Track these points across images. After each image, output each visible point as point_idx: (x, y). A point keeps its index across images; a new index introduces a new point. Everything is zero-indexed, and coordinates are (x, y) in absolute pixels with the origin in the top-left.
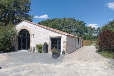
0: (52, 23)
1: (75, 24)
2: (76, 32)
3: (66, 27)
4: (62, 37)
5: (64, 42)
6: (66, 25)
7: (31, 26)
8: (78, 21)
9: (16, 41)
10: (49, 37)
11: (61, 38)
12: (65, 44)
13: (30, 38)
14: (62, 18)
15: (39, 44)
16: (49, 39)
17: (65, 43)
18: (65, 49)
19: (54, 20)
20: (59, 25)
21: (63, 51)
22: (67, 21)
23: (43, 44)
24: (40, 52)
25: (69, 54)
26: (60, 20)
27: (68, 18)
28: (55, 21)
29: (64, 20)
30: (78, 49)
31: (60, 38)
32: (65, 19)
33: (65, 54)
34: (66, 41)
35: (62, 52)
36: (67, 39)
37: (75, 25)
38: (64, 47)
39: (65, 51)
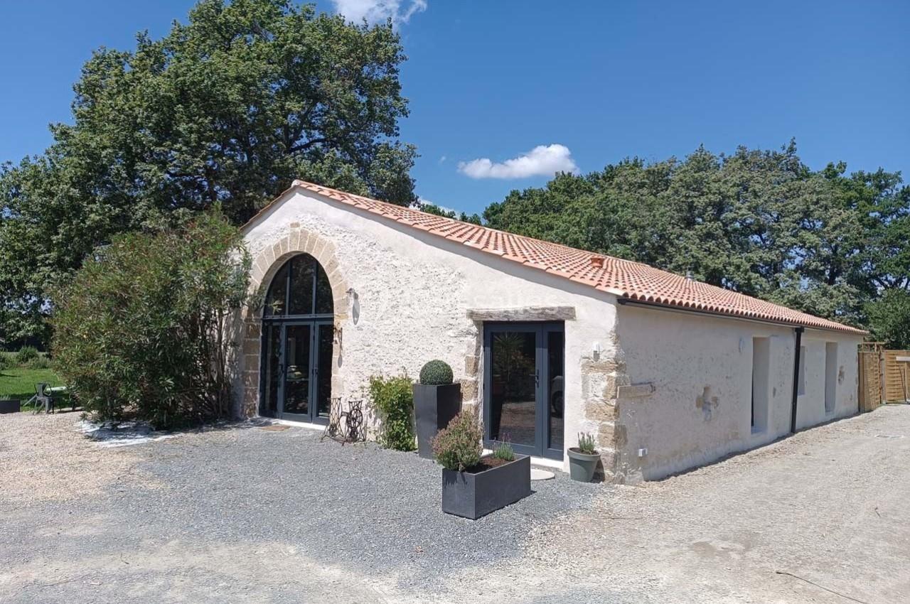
0: (587, 204)
1: (798, 204)
2: (815, 274)
3: (710, 235)
4: (570, 314)
5: (592, 363)
6: (717, 218)
7: (343, 229)
8: (831, 173)
9: (247, 348)
10: (471, 314)
11: (568, 324)
12: (601, 384)
13: (335, 323)
14: (682, 158)
15: (391, 372)
16: (468, 333)
17: (603, 368)
18: (603, 430)
19: (611, 174)
20: (644, 216)
21: (585, 448)
22: (722, 182)
23: (416, 378)
24: (397, 441)
25: (656, 486)
26: (659, 179)
27: (732, 152)
28: (619, 187)
29: (700, 170)
30: (793, 431)
31: (561, 323)
32: (702, 163)
33: (598, 477)
34: (609, 349)
35: (572, 460)
36: (619, 336)
37: (807, 214)
38: (591, 411)
39: (605, 450)
